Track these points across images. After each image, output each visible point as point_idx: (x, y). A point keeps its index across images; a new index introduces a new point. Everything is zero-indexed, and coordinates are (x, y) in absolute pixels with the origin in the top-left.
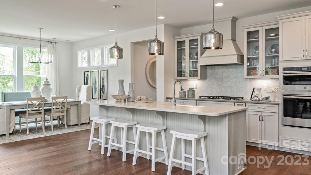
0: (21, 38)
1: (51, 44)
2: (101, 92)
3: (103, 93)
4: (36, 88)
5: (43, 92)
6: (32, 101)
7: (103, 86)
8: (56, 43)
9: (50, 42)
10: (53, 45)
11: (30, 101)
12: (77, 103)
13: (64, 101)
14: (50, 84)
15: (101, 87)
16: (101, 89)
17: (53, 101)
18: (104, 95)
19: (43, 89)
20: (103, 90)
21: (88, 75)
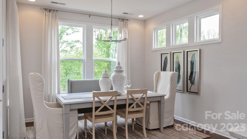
0: (91, 15)
1: (123, 22)
2: (189, 81)
3: (192, 83)
4: (106, 76)
5: (114, 81)
6: (100, 97)
7: (192, 73)
8: (127, 20)
9: (122, 19)
10: (125, 22)
11: (98, 97)
12: (159, 99)
13: (143, 95)
14: (123, 71)
15: (189, 75)
16: (188, 78)
17: (128, 97)
18: (193, 86)
19: (114, 77)
20: (193, 79)
21: (166, 58)
